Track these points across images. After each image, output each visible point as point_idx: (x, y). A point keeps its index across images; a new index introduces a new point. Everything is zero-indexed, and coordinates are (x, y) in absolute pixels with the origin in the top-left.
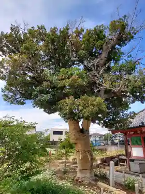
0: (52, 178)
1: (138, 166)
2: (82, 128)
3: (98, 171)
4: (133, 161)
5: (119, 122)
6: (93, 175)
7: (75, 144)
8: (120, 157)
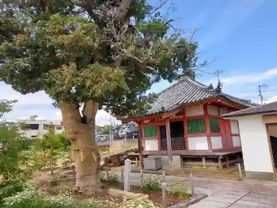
0: (37, 194)
1: (154, 161)
2: (84, 116)
3: (105, 175)
4: (146, 156)
5: (135, 108)
6: (99, 181)
7: (74, 140)
8: (129, 154)
